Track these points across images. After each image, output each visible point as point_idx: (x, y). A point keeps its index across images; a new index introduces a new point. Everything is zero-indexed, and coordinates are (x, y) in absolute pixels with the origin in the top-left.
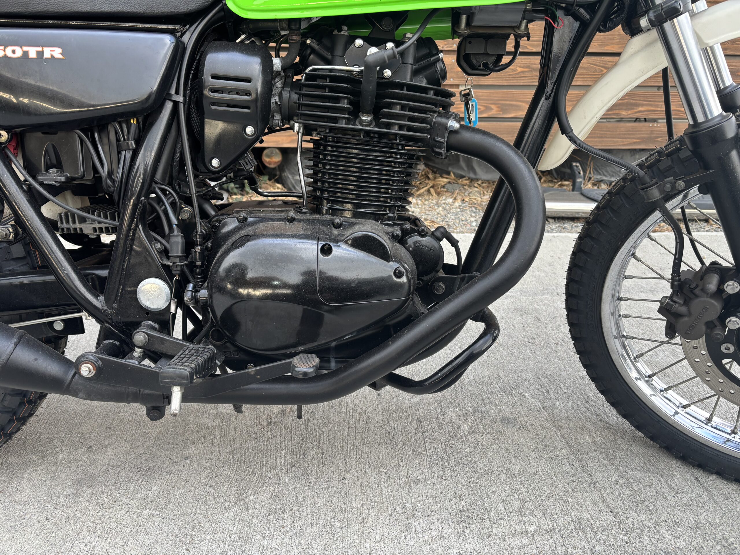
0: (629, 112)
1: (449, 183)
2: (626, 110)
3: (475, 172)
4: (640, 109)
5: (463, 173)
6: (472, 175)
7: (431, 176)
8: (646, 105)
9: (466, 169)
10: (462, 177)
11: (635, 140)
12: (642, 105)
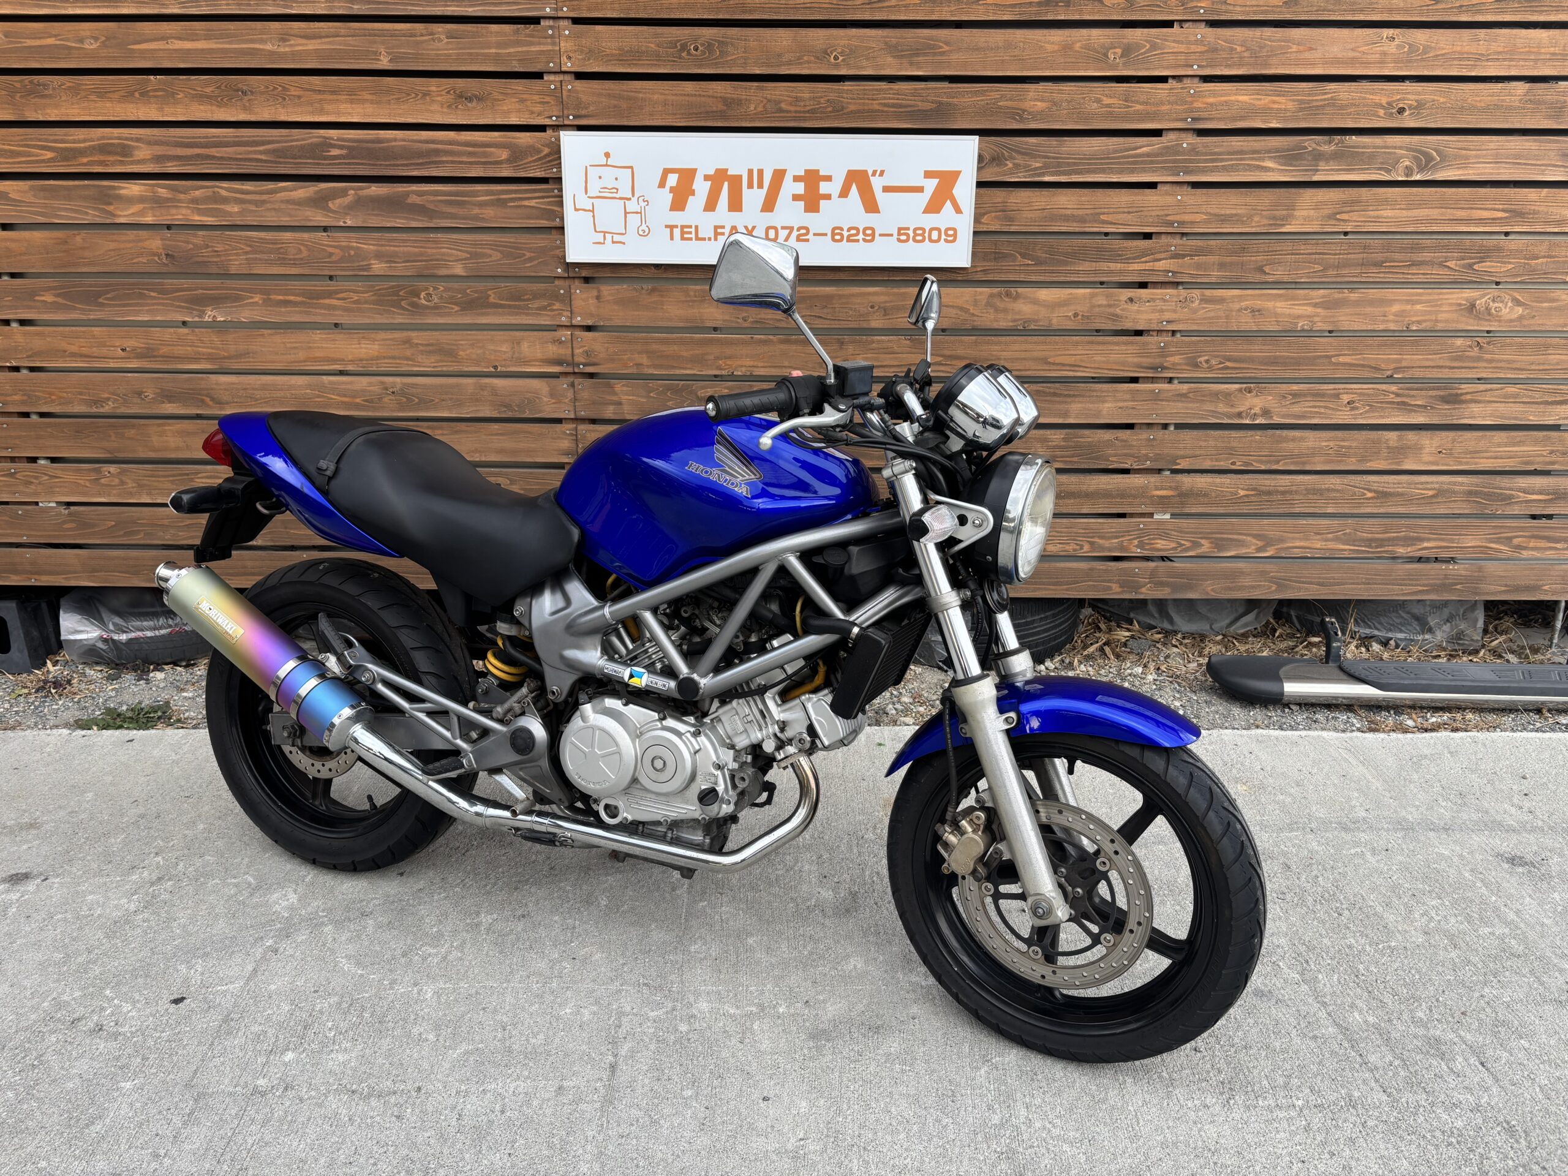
0: (1409, 549)
1: (1132, 637)
2: (1403, 546)
3: (1171, 621)
4: (1426, 545)
5: (1153, 623)
6: (1167, 626)
7: (1103, 626)
8: (1435, 540)
9: (1156, 615)
10: (1152, 627)
11: (1420, 588)
12: (1429, 540)
